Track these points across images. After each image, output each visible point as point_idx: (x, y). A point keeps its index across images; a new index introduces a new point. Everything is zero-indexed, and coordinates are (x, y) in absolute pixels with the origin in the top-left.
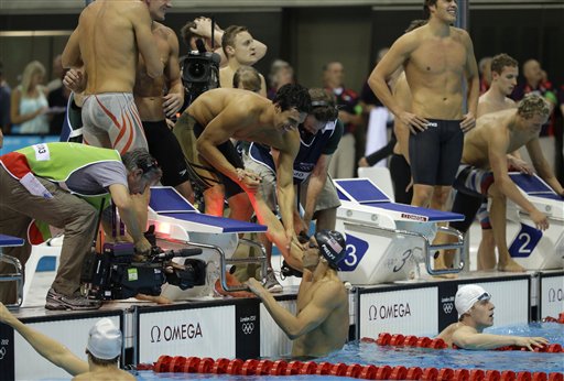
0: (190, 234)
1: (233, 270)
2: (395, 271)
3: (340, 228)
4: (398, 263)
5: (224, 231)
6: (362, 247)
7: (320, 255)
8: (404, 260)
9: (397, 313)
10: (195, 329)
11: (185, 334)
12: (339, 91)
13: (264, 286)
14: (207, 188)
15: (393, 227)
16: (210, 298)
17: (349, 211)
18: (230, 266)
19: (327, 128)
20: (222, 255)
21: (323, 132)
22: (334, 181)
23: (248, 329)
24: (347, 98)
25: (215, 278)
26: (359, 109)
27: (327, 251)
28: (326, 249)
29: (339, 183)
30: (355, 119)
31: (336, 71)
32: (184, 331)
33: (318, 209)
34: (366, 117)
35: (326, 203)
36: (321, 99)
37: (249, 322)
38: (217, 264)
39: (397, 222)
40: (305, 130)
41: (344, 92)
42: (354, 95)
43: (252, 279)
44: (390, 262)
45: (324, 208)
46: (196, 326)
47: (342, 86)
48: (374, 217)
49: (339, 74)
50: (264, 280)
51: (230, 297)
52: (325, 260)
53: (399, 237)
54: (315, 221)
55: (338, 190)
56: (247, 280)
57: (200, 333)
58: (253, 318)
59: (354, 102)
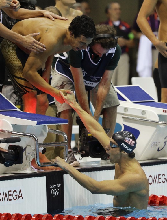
0: (14, 126)
1: (44, 151)
2: (158, 150)
3: (119, 120)
4: (161, 145)
5: (38, 124)
6: (135, 134)
7: (121, 151)
8: (165, 143)
9: (160, 181)
10: (18, 193)
11: (11, 197)
12: (117, 23)
13: (66, 162)
14: (25, 93)
15: (157, 119)
16: (28, 171)
17: (126, 108)
18: (42, 149)
19: (110, 52)
20: (36, 141)
21: (107, 54)
22: (115, 87)
23: (55, 193)
24: (123, 28)
25: (32, 158)
26: (131, 36)
27: (126, 147)
28: (124, 146)
29: (118, 88)
30: (129, 43)
31: (116, 9)
32: (10, 195)
33: (104, 107)
34: (137, 41)
35: (109, 103)
36: (105, 32)
37: (56, 188)
38: (33, 147)
39: (160, 116)
40: (94, 53)
41: (121, 24)
42: (128, 26)
43: (58, 158)
44: (155, 144)
45: (108, 106)
46: (18, 191)
47: (119, 19)
48: (143, 112)
49: (118, 11)
50: (66, 158)
51: (42, 171)
52: (126, 153)
53: (162, 126)
54: (102, 116)
55: (118, 93)
56: (54, 158)
57: (21, 197)
58: (59, 185)
59: (128, 31)
